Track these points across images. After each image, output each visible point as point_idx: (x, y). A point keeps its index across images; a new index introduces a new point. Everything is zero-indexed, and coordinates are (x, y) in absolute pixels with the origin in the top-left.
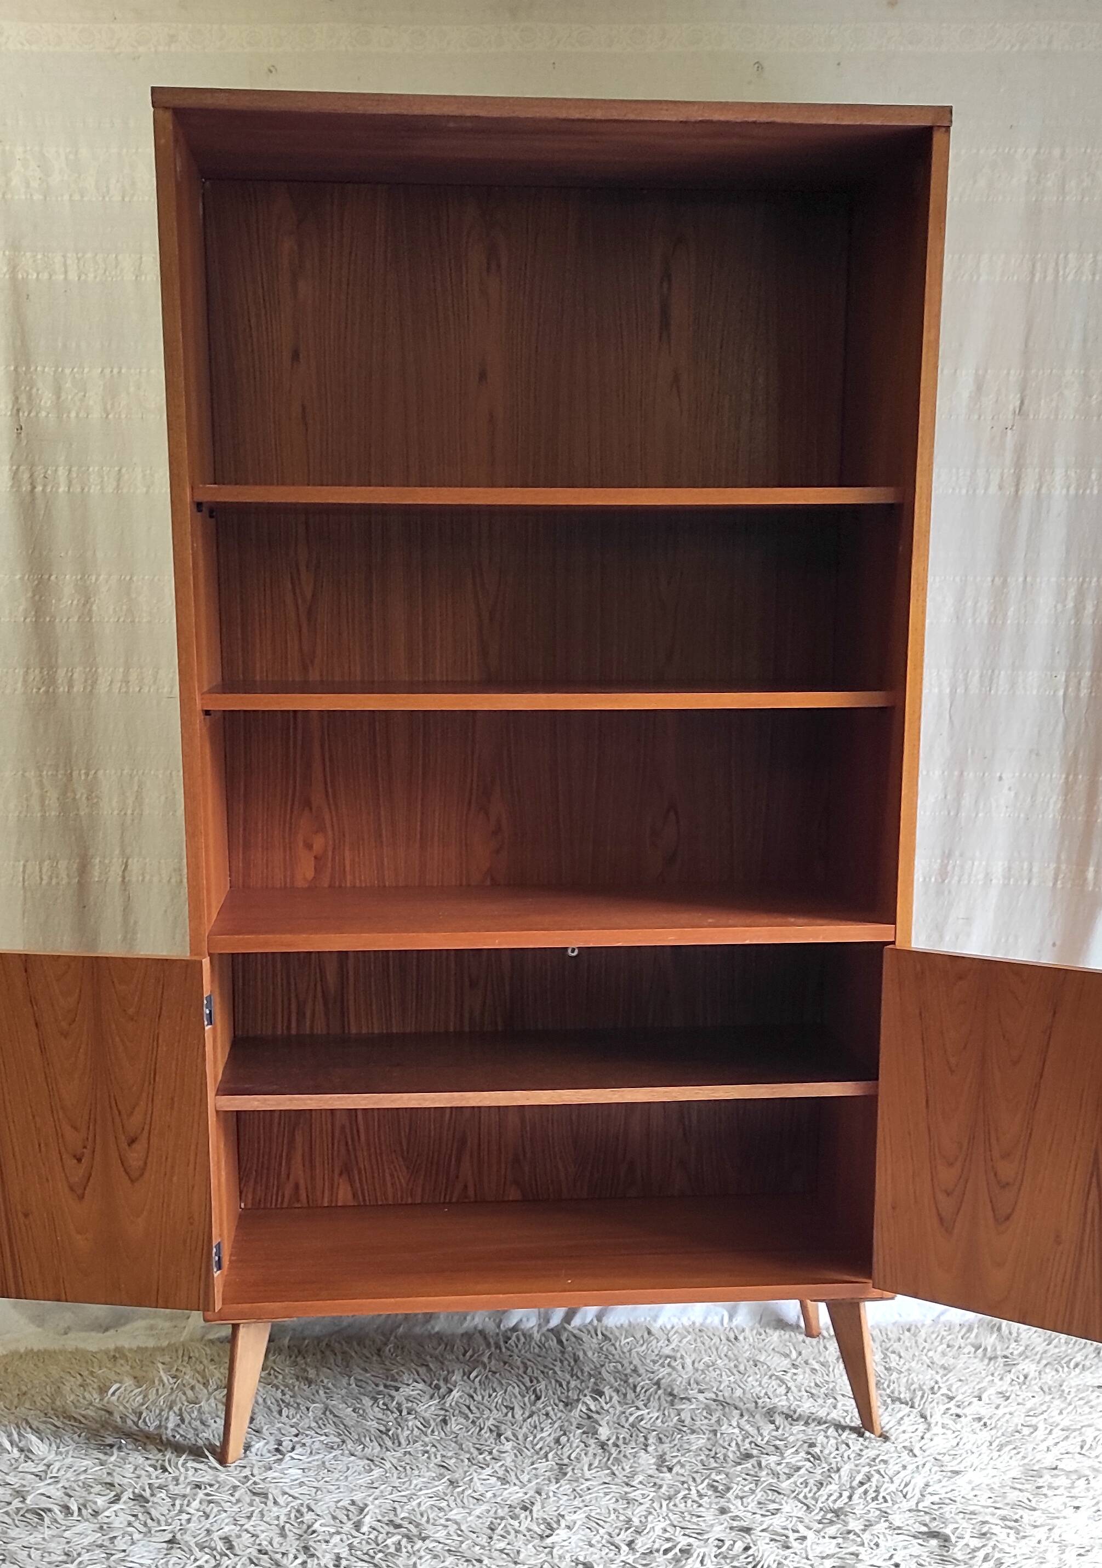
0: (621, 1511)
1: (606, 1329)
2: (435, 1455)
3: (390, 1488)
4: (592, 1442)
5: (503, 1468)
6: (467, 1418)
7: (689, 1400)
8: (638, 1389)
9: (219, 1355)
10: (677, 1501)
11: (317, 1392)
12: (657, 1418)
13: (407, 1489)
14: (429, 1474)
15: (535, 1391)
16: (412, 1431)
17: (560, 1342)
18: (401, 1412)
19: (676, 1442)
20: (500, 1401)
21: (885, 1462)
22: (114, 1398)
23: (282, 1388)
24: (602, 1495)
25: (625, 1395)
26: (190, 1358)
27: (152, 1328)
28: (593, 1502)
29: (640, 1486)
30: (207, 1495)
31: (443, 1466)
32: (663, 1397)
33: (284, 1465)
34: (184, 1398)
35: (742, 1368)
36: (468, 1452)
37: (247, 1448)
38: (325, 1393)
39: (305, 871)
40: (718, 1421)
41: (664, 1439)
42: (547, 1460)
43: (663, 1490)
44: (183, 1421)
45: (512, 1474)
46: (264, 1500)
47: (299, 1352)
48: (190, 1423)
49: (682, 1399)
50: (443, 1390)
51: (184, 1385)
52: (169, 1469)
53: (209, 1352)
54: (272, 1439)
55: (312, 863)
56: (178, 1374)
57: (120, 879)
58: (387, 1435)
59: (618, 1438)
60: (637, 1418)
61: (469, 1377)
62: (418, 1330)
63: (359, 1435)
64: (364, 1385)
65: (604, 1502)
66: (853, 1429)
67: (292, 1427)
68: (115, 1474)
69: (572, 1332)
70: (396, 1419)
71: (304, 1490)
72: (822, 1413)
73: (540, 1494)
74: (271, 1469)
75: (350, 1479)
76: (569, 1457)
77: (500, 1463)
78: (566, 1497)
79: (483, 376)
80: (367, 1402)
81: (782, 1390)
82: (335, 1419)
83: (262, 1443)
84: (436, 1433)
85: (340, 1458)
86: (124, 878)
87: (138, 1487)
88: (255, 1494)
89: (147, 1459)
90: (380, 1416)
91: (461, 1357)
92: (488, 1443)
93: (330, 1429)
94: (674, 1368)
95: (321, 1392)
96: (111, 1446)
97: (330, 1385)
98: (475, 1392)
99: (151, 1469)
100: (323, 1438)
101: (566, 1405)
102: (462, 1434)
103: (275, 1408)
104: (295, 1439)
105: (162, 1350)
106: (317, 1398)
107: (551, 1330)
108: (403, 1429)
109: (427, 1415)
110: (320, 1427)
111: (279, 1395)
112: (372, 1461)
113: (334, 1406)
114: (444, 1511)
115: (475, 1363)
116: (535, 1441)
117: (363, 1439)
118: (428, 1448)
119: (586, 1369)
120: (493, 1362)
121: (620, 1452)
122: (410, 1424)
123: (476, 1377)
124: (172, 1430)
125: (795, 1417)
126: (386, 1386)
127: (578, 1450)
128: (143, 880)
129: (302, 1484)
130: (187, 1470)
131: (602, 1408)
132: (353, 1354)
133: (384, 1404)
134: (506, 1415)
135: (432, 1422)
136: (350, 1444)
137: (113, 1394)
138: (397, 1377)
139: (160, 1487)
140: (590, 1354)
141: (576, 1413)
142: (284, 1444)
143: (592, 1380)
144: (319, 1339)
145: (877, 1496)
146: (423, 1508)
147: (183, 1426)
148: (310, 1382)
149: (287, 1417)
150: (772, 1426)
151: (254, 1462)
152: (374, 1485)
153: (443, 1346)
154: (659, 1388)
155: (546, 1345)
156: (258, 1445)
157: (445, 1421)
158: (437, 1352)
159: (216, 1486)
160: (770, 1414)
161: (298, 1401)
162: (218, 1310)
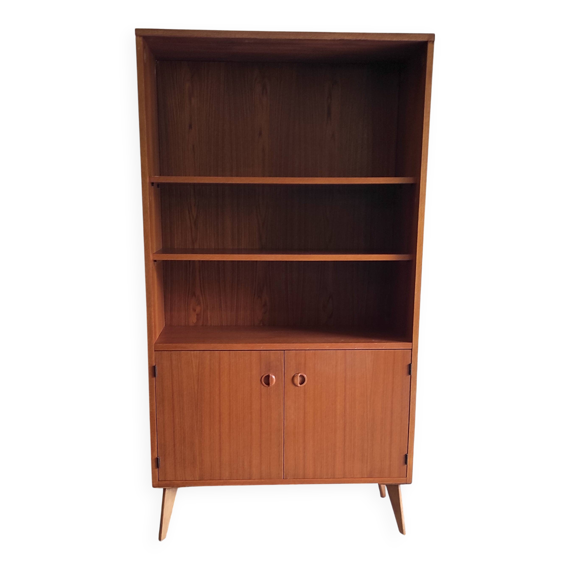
39: (193, 319)
55: (196, 316)
79: (260, 134)
162: (157, 483)
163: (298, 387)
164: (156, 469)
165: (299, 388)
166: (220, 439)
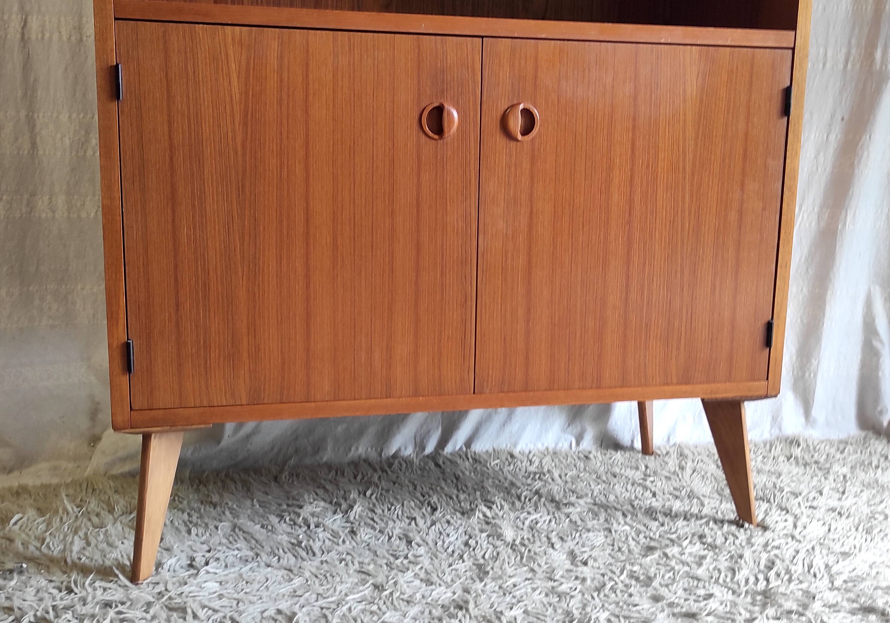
0: (556, 604)
1: (475, 453)
2: (352, 562)
3: (314, 596)
4: (499, 543)
5: (423, 571)
6: (373, 528)
7: (573, 505)
8: (523, 498)
9: (122, 487)
10: (606, 591)
11: (224, 513)
12: (550, 521)
13: (332, 596)
14: (351, 580)
15: (429, 504)
16: (324, 541)
17: (437, 465)
18: (309, 527)
19: (577, 540)
20: (400, 513)
21: (778, 548)
22: (17, 527)
23: (188, 511)
24: (529, 590)
25: (513, 503)
26: (94, 490)
27: (55, 468)
28: (525, 597)
29: (563, 580)
30: (119, 613)
31: (363, 572)
32: (546, 503)
33: (199, 579)
34: (89, 524)
35: (604, 478)
36: (384, 557)
37: (159, 565)
38: (231, 513)
40: (606, 520)
41: (565, 538)
42: (463, 561)
43: (589, 582)
44: (88, 544)
45: (434, 576)
46: (181, 615)
47: (200, 482)
48: (96, 546)
49: (566, 505)
50: (344, 506)
51: (89, 513)
52: (76, 590)
53: (112, 484)
54: (184, 556)
56: (82, 504)
57: (19, 36)
58: (300, 546)
59: (523, 538)
60: (532, 521)
61: (365, 495)
62: (308, 461)
63: (271, 548)
64: (267, 505)
65: (536, 596)
66: (731, 522)
67: (203, 543)
68: (15, 598)
69: (446, 458)
70: (305, 532)
71: (224, 602)
72: (695, 510)
73: (469, 593)
74: (186, 584)
75: (271, 589)
76: (483, 557)
77: (419, 567)
78: (495, 595)
80: (274, 520)
81: (648, 494)
82: (244, 535)
83: (173, 560)
84: (348, 542)
85: (257, 569)
86: (23, 34)
87: (40, 609)
88: (171, 609)
89: (51, 581)
90: (289, 530)
91: (352, 479)
92: (401, 549)
93: (241, 544)
94: (546, 482)
95: (227, 513)
96: (11, 571)
97: (235, 506)
98: (374, 506)
99: (55, 592)
100: (236, 552)
101: (463, 514)
102: (373, 542)
103: (183, 529)
104: (208, 555)
105: (67, 485)
106: (223, 518)
107: (428, 456)
108: (314, 541)
109: (335, 527)
110: (230, 542)
111: (186, 516)
112: (291, 570)
113: (242, 524)
114: (377, 614)
115: (368, 484)
116: (446, 545)
117: (277, 551)
118: (344, 556)
119: (469, 485)
120: (383, 483)
121: (529, 551)
122: (321, 536)
123: (372, 495)
124: (77, 553)
125: (673, 513)
126: (288, 505)
127: (489, 551)
128: (43, 38)
129: (221, 597)
130: (95, 589)
131: (497, 515)
132: (252, 481)
133: (290, 520)
134: (410, 524)
135: (341, 533)
136: (264, 557)
137: (15, 523)
138: (297, 497)
139: (66, 608)
140: (467, 473)
141: (474, 520)
142: (196, 559)
143: (478, 493)
144: (217, 473)
145: (790, 578)
146: (354, 613)
147: (90, 549)
148: (215, 506)
149: (197, 535)
150: (657, 523)
151: (167, 578)
152: (298, 593)
153: (333, 473)
154: (540, 497)
155: (427, 468)
156: (170, 562)
157: (353, 532)
158: (330, 476)
159: (129, 603)
160: (650, 512)
161: (206, 521)
162: (128, 417)
163: (515, 143)
164: (125, 374)
165: (519, 143)
166: (308, 286)
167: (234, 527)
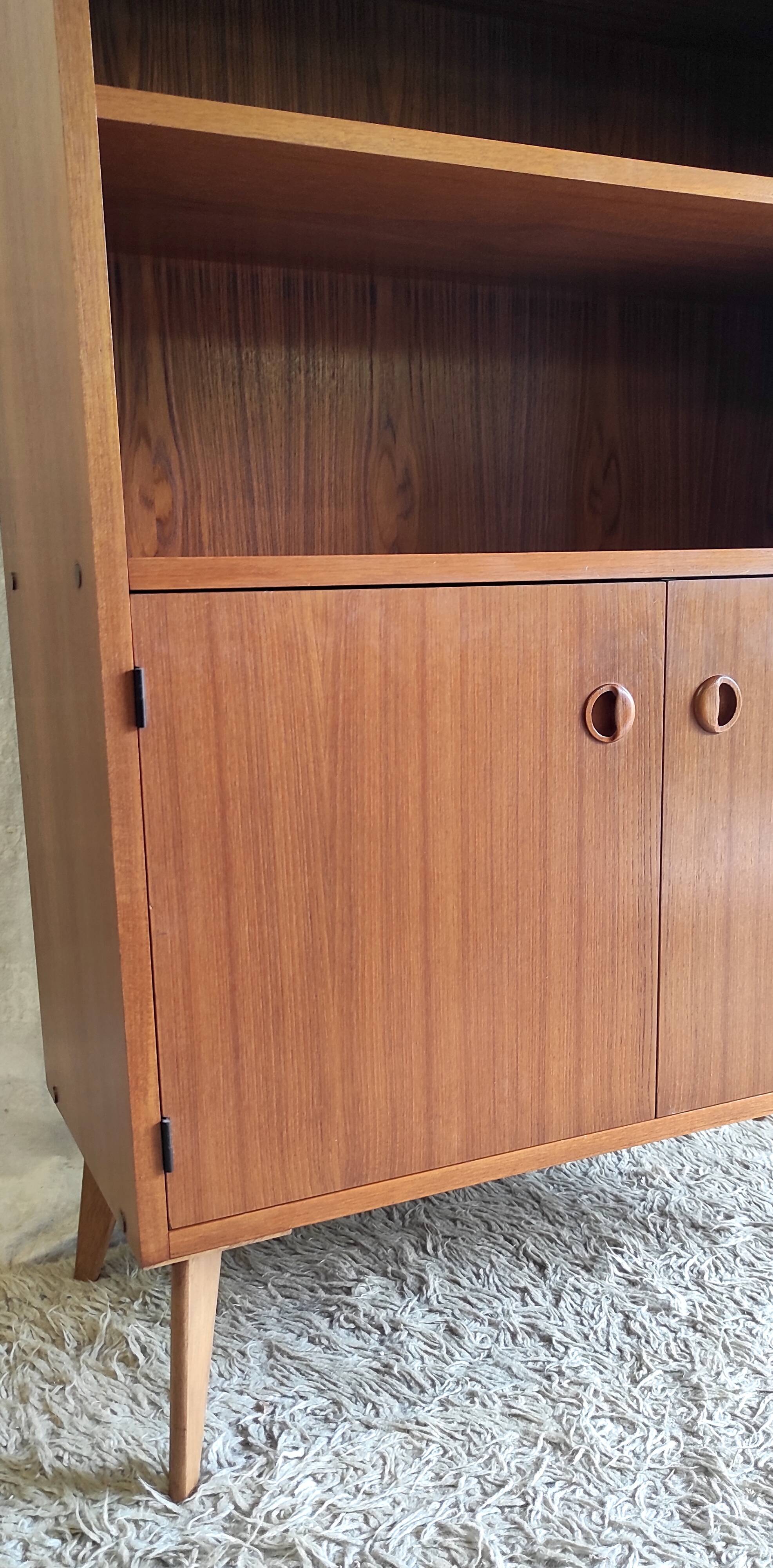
2: (489, 1397)
3: (476, 1484)
4: (674, 1323)
5: (603, 1399)
6: (476, 1318)
7: (728, 1231)
8: (651, 1227)
9: (49, 1287)
12: (716, 1267)
14: (508, 1436)
15: (528, 1257)
16: (422, 1358)
18: (381, 1330)
20: (497, 1281)
25: (644, 1239)
31: (517, 1417)
32: (690, 1232)
33: (279, 1478)
34: (37, 1377)
35: (735, 1173)
36: (529, 1380)
38: (248, 1319)
39: (144, 542)
41: (759, 1298)
42: (648, 1370)
44: (55, 1420)
45: (624, 1406)
46: (289, 1561)
48: (73, 1425)
49: (718, 1232)
50: (411, 1280)
52: (91, 1535)
53: (31, 1283)
54: (224, 1426)
55: (155, 529)
58: (392, 1375)
59: (701, 1307)
60: (691, 1270)
61: (426, 1251)
63: (350, 1386)
64: (295, 1293)
67: (240, 1393)
71: (345, 1521)
74: (262, 1489)
76: (670, 1355)
77: (591, 1391)
80: (321, 1323)
82: (296, 1364)
83: (219, 1442)
84: (457, 1356)
85: (355, 1437)
88: (271, 1553)
90: (356, 1342)
91: (388, 1222)
92: (543, 1357)
93: (300, 1385)
94: (662, 1190)
97: (249, 1305)
98: (452, 1272)
99: (55, 1543)
100: (301, 1404)
101: (587, 1270)
102: (493, 1348)
104: (262, 1418)
108: (406, 1359)
109: (420, 1327)
110: (284, 1385)
112: (405, 1431)
113: (278, 1340)
115: (418, 1228)
116: (602, 1339)
117: (363, 1393)
118: (468, 1387)
119: (561, 1210)
120: (438, 1223)
121: (727, 1332)
122: (411, 1347)
123: (435, 1249)
124: (50, 1445)
126: (328, 1290)
130: (123, 1529)
131: (637, 1265)
133: (346, 1321)
134: (525, 1302)
135: (436, 1337)
136: (353, 1409)
138: (331, 1272)
141: (611, 1281)
142: (250, 1431)
143: (583, 1225)
147: (65, 1432)
152: (447, 1482)
154: (673, 1221)
157: (453, 1333)
162: (164, 1244)
163: (709, 736)
164: (158, 1174)
165: (715, 736)
167: (271, 1350)
